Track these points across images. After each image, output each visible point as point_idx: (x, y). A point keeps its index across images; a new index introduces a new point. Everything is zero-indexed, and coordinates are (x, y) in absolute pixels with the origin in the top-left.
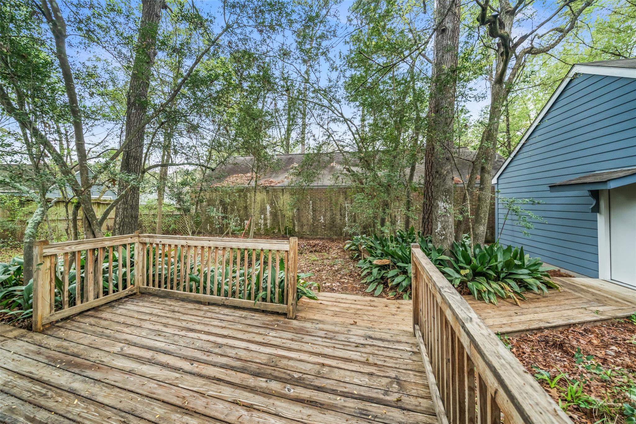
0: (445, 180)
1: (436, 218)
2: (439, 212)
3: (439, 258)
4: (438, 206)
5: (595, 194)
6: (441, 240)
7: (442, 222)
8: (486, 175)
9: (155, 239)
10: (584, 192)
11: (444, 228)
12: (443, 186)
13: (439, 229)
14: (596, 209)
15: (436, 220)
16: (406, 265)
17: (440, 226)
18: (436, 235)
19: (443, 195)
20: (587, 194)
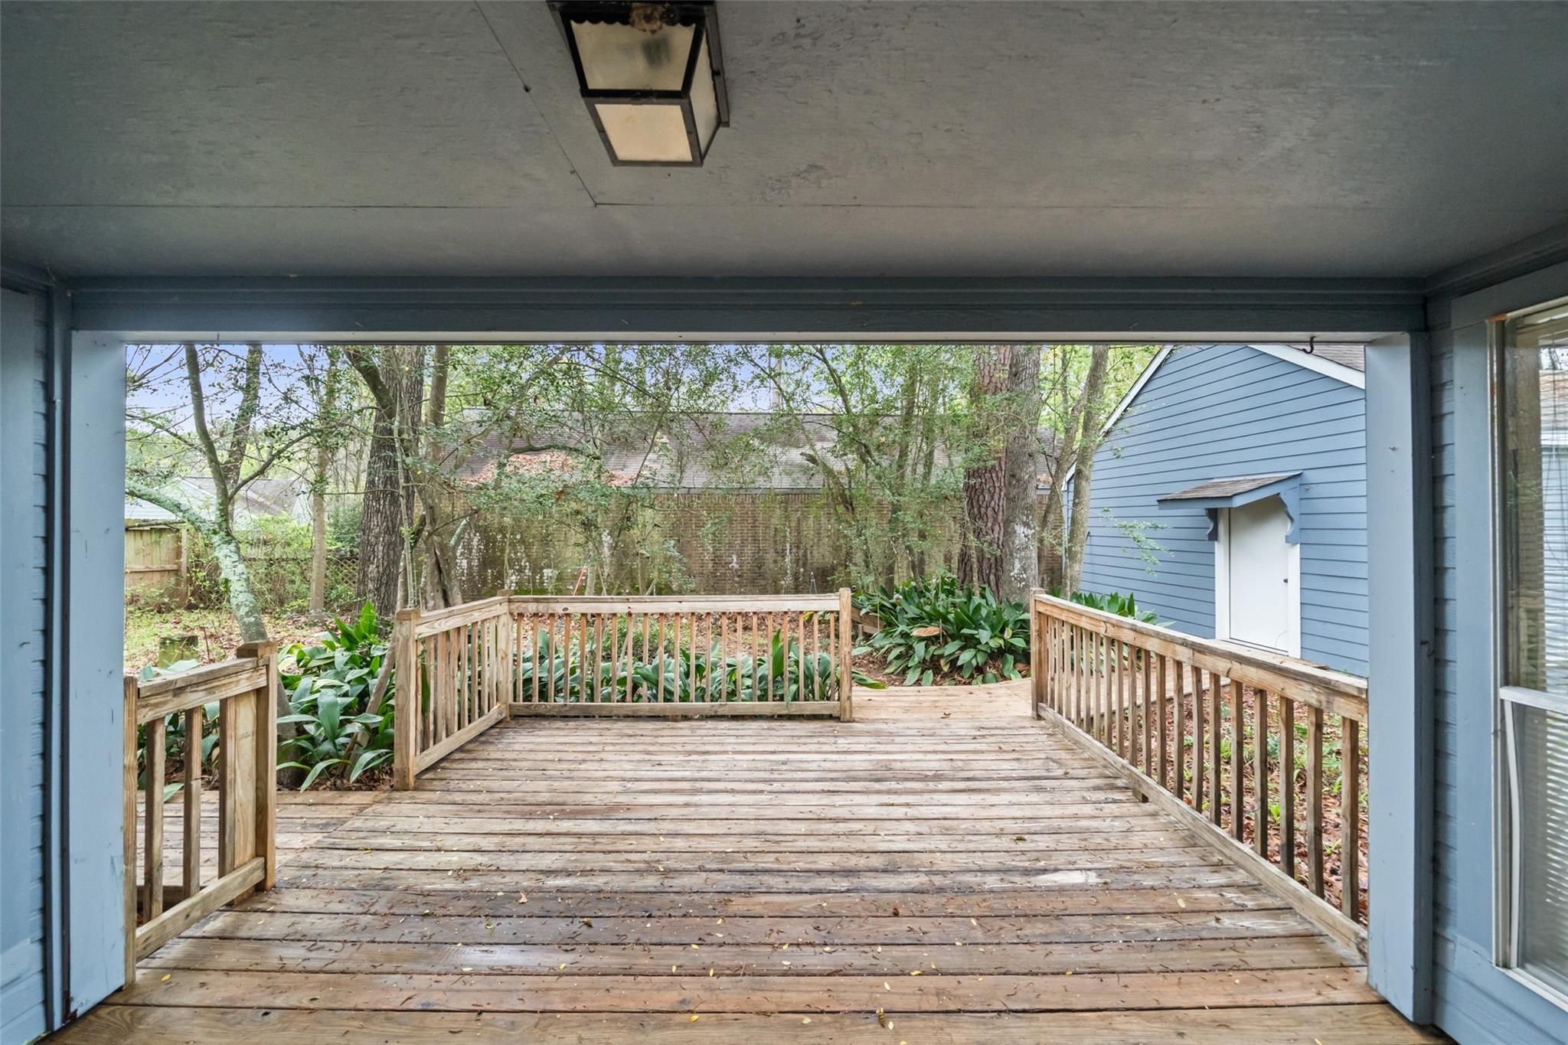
0: (1026, 489)
1: (1011, 552)
2: (1017, 542)
3: (1021, 617)
4: (1015, 532)
5: (1213, 514)
6: (1019, 589)
7: (1021, 560)
8: (1084, 483)
9: (552, 605)
10: (1200, 509)
11: (1024, 569)
12: (1023, 499)
13: (1016, 571)
14: (1214, 536)
15: (1012, 555)
16: (975, 632)
17: (1017, 565)
18: (1010, 582)
19: (1023, 514)
20: (1204, 512)
